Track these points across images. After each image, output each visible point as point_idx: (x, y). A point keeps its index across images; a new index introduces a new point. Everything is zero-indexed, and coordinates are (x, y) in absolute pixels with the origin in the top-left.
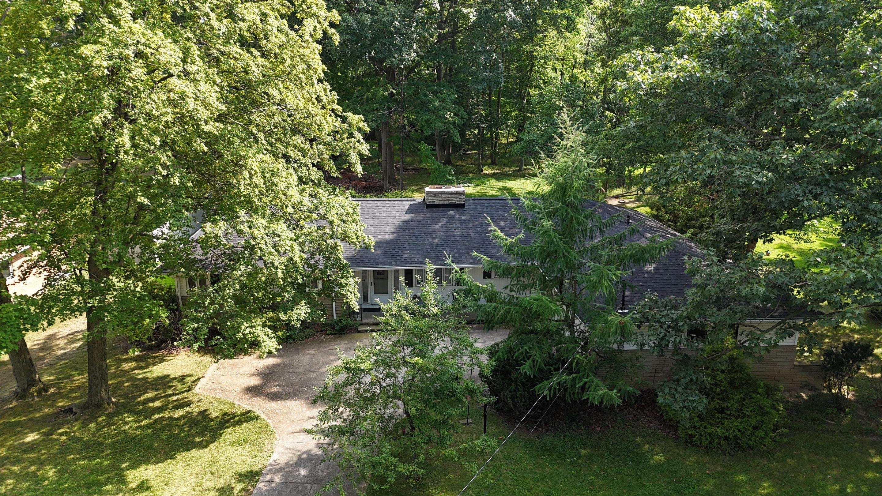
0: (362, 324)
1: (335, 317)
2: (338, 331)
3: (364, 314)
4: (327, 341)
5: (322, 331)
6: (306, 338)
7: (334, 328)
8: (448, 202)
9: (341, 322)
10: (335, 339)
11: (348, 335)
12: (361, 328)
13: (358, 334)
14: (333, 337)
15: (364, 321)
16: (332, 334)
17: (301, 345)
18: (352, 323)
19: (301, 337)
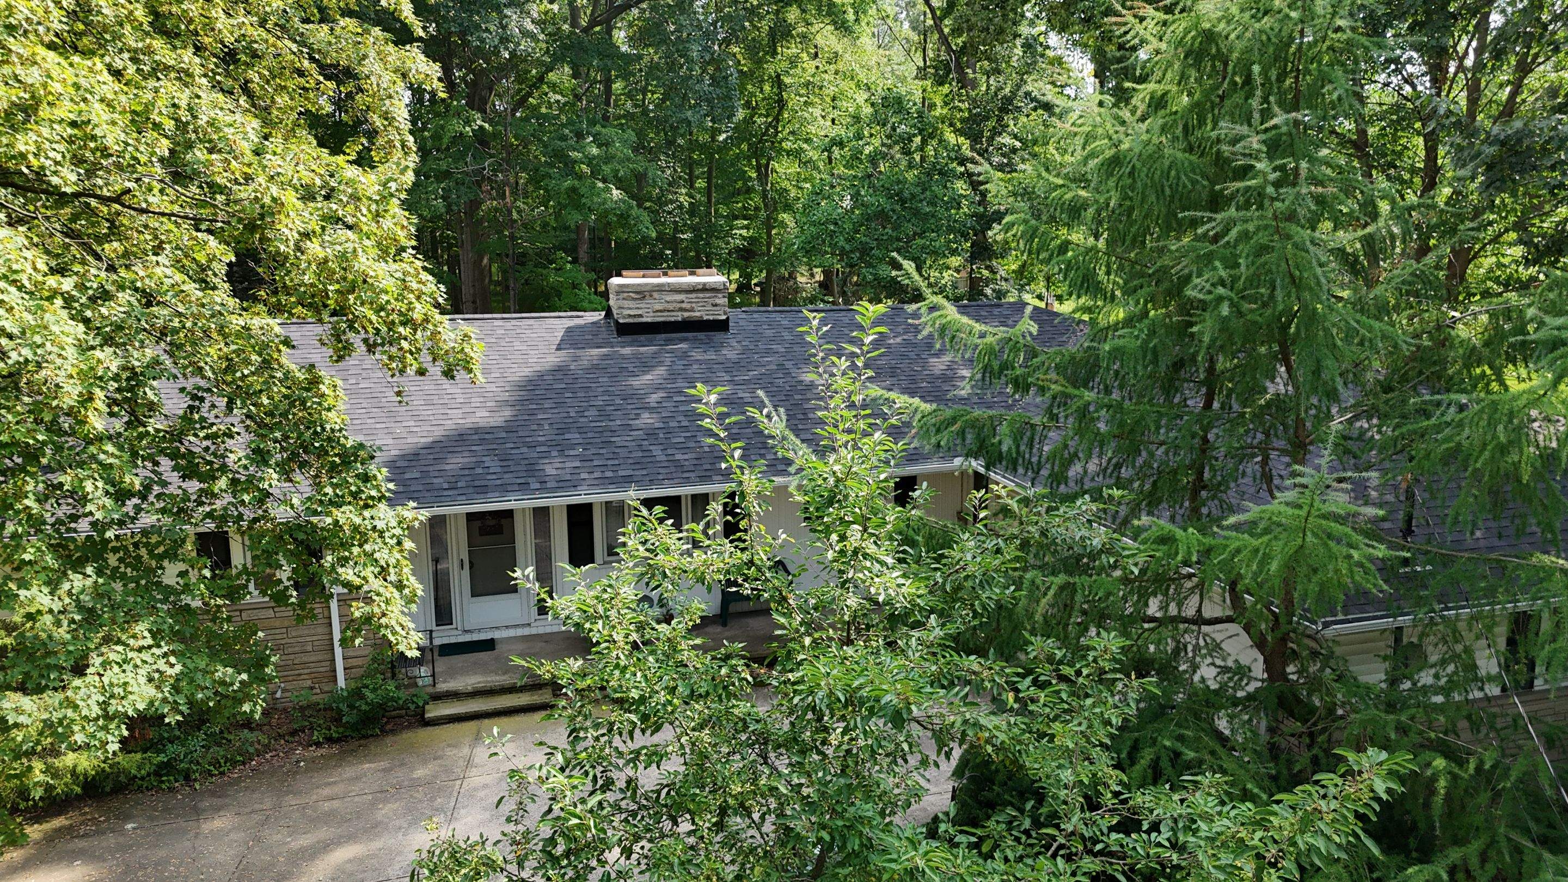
0: (438, 697)
1: (341, 683)
2: (354, 727)
3: (442, 664)
4: (315, 766)
5: (294, 733)
6: (234, 763)
7: (337, 720)
8: (678, 316)
9: (362, 697)
10: (342, 757)
11: (389, 740)
12: (434, 711)
13: (424, 734)
14: (335, 749)
15: (443, 687)
16: (330, 740)
17: (213, 794)
18: (403, 694)
19: (216, 764)
